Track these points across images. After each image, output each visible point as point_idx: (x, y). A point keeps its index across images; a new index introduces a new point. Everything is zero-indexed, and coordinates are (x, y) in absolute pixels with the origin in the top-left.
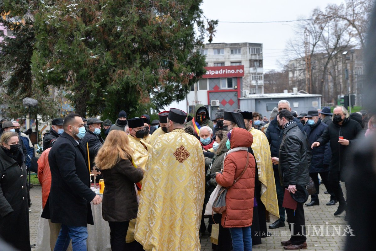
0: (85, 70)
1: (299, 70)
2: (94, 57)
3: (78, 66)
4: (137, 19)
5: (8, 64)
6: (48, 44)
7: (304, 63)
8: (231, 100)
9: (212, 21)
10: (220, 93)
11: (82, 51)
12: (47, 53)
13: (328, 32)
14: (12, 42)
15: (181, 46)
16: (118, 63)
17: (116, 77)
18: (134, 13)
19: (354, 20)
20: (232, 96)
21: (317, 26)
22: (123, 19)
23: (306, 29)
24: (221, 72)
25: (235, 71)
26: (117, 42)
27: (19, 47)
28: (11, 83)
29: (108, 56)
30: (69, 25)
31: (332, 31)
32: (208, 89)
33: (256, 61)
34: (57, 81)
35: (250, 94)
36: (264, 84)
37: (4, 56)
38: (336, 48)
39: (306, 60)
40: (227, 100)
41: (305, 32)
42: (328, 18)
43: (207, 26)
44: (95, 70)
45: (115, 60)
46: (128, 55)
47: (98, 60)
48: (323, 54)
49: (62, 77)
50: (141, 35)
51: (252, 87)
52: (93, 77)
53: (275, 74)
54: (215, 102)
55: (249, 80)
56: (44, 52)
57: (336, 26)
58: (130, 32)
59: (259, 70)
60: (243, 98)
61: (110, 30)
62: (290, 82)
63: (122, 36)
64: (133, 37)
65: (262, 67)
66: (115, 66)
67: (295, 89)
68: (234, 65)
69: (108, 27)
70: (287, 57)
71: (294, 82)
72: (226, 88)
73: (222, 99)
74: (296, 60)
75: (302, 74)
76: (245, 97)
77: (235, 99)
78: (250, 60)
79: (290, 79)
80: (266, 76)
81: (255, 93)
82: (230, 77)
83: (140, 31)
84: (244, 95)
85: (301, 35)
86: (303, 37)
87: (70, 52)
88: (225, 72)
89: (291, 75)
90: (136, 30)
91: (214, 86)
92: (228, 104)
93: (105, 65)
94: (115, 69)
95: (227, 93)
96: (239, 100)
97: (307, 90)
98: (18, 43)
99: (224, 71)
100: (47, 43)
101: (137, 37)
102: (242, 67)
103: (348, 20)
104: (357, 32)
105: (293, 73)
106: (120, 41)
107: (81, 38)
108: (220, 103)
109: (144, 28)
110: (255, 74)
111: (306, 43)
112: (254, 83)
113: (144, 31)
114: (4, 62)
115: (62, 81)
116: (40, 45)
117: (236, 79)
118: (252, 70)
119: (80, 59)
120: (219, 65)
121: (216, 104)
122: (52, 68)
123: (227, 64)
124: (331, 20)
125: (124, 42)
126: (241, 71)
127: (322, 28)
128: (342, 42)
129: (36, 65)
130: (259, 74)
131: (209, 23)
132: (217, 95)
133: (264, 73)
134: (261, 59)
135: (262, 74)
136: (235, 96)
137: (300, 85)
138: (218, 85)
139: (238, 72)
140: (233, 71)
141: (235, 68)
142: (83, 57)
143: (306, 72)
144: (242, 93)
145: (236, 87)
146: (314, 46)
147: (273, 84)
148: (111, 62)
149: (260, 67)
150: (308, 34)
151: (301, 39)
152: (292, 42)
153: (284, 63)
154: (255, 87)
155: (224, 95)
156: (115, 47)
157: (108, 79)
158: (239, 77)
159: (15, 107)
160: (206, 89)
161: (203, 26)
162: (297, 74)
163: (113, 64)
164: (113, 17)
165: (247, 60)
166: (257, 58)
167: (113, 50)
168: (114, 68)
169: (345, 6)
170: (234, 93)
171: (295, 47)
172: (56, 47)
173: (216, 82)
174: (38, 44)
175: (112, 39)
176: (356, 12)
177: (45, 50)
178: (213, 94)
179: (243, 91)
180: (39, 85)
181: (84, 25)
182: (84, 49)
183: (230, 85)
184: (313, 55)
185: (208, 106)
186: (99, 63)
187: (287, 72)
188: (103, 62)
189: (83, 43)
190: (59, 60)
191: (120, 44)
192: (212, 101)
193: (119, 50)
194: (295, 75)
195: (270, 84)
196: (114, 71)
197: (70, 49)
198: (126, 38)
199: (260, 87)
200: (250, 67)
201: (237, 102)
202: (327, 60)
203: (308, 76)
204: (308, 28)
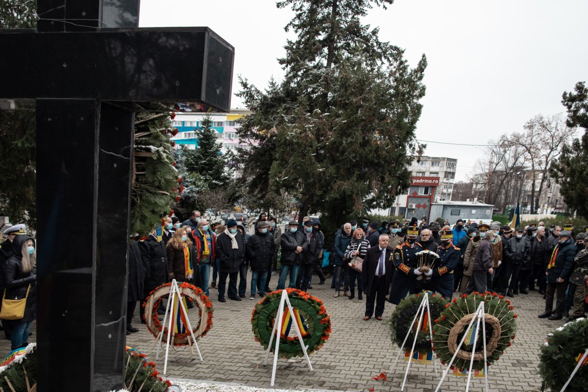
0: (311, 180)
1: (481, 183)
2: (321, 170)
3: (307, 176)
4: (360, 140)
5: (251, 169)
6: (285, 156)
7: (487, 178)
8: (425, 204)
9: (422, 145)
10: (417, 199)
11: (312, 164)
12: (284, 163)
13: (509, 155)
14: (258, 152)
15: (393, 163)
16: (340, 175)
17: (336, 187)
18: (359, 135)
19: (530, 147)
20: (426, 201)
21: (502, 150)
22: (349, 140)
23: (493, 151)
24: (421, 181)
25: (432, 181)
26: (341, 158)
27: (262, 155)
28: (252, 184)
29: (332, 169)
30: (305, 142)
31: (512, 154)
32: (408, 195)
33: (450, 173)
34: (289, 186)
35: (440, 200)
36: (453, 192)
37: (250, 162)
38: (512, 168)
39: (488, 175)
40: (422, 204)
41: (492, 153)
42: (511, 144)
43: (417, 149)
44: (320, 180)
45: (338, 172)
46: (349, 169)
47: (324, 172)
48: (502, 172)
49: (293, 184)
50: (362, 153)
51: (443, 194)
52: (317, 186)
53: (463, 184)
54: (412, 205)
55: (441, 189)
56: (281, 162)
57: (516, 150)
58: (353, 151)
59: (451, 181)
60: (435, 203)
61: (338, 147)
62: (473, 192)
63: (346, 153)
64: (354, 155)
65: (454, 178)
66: (337, 178)
67: (476, 199)
68: (432, 175)
69: (336, 145)
70: (474, 172)
71: (476, 192)
72: (423, 194)
73: (418, 203)
74: (481, 175)
75: (483, 187)
76: (436, 203)
77: (428, 204)
78: (446, 172)
79: (473, 190)
80: (456, 186)
81: (444, 200)
82: (427, 186)
83: (361, 150)
84: (435, 201)
85: (489, 155)
86: (489, 157)
87: (302, 164)
88: (424, 182)
89: (474, 186)
90: (358, 149)
91: (413, 192)
92: (421, 207)
93: (329, 177)
94: (337, 180)
95: (423, 199)
96: (431, 205)
97: (484, 200)
98: (262, 152)
99: (423, 180)
100: (284, 154)
101: (358, 155)
102: (438, 179)
103: (526, 147)
104: (530, 157)
105: (477, 185)
106: (344, 158)
107: (313, 153)
108: (416, 206)
109: (365, 148)
110: (447, 183)
111: (491, 163)
112: (445, 191)
113: (364, 150)
114: (249, 168)
115: (293, 187)
116: (279, 156)
117: (431, 188)
118: (445, 181)
119: (309, 171)
120: (421, 175)
121: (412, 207)
122: (286, 176)
123: (427, 175)
124: (513, 145)
125: (347, 158)
126: (437, 182)
127: (505, 152)
128: (518, 164)
129: (273, 173)
130: (450, 184)
131: (419, 146)
132: (414, 200)
133: (454, 183)
134: (454, 171)
135: (452, 184)
136: (429, 201)
137: (480, 195)
138: (417, 192)
139: (435, 182)
140: (430, 181)
141: (432, 178)
142: (312, 169)
143: (487, 186)
144: (434, 199)
145: (431, 194)
146: (497, 165)
147: (459, 193)
148: (334, 174)
149: (452, 178)
150: (494, 155)
151: (487, 158)
152: (481, 161)
153: (471, 177)
154: (445, 194)
155: (420, 200)
156: (339, 162)
157: (329, 188)
158: (434, 187)
159: (253, 201)
160: (407, 194)
161: (414, 149)
162: (479, 186)
163: (335, 176)
164: (341, 137)
165: (443, 172)
166: (452, 170)
167: (338, 165)
168: (335, 179)
169: (526, 136)
170: (428, 199)
171: (482, 165)
172: (292, 158)
173: (415, 189)
174: (277, 156)
175: (339, 155)
176: (533, 141)
177: (282, 160)
178: (411, 198)
179: (436, 198)
180: (274, 189)
181: (316, 143)
182: (314, 163)
183: (426, 192)
184: (495, 172)
185: (406, 208)
186: (324, 175)
187: (472, 184)
188: (328, 174)
189: (313, 157)
190: (292, 170)
191: (343, 159)
192: (410, 204)
193: (343, 165)
194: (478, 187)
195: (457, 192)
196: (335, 182)
197: (302, 162)
198: (348, 155)
199: (449, 195)
200: (445, 177)
201: (429, 206)
202: (504, 176)
203: (488, 189)
204: (495, 151)
